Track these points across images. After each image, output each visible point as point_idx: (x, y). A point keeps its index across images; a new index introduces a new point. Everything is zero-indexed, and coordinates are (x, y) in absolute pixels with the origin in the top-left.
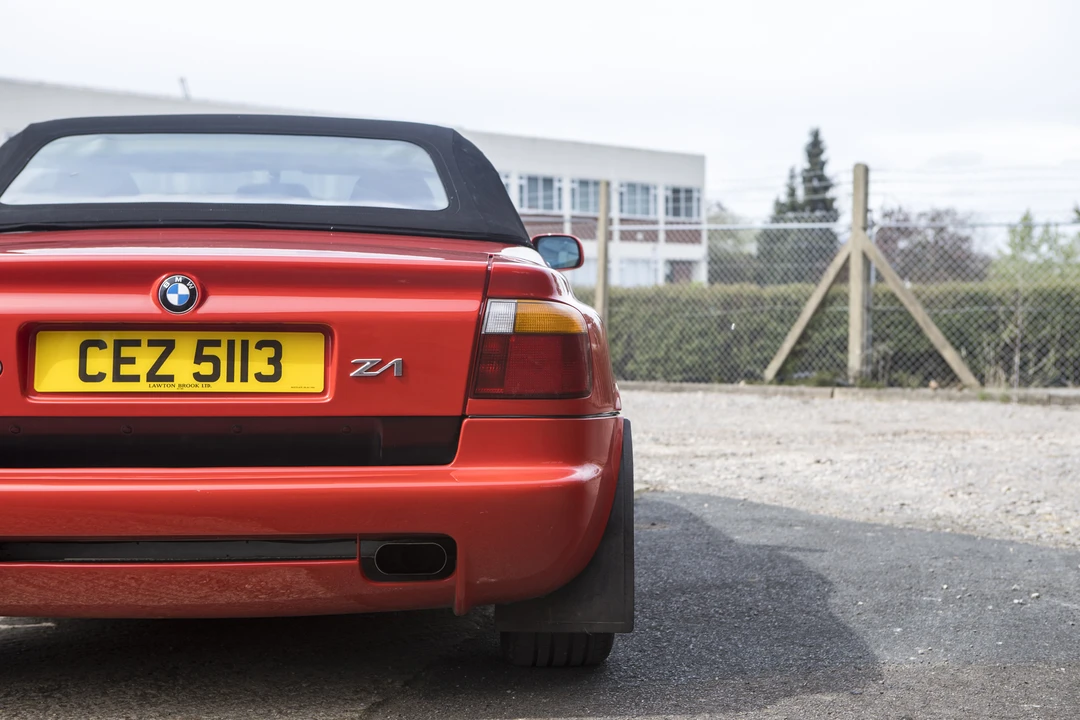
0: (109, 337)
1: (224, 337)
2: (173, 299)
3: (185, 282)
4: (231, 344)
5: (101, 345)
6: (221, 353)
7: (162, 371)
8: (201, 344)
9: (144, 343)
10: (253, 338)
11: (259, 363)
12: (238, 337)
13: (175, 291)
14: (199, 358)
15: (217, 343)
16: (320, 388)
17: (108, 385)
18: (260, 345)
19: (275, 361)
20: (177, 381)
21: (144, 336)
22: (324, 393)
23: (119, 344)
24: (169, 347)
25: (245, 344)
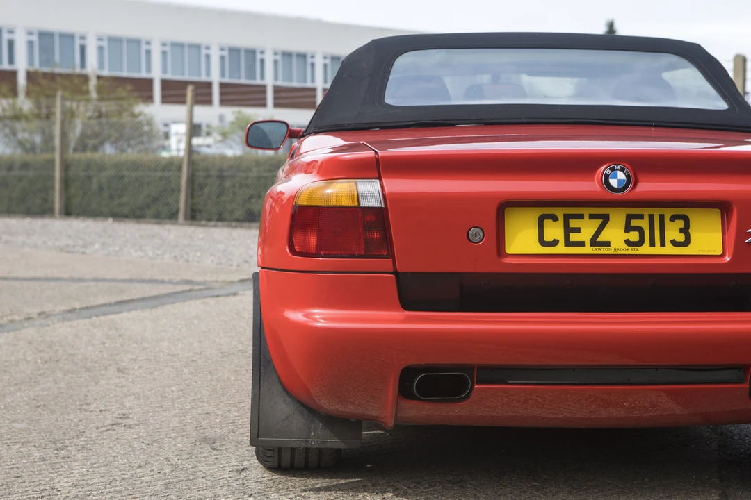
0: (560, 212)
1: (646, 212)
2: (614, 183)
3: (622, 170)
4: (651, 217)
5: (555, 218)
6: (644, 224)
7: (601, 238)
8: (629, 218)
9: (586, 217)
10: (668, 213)
11: (673, 232)
12: (656, 212)
13: (616, 177)
14: (628, 229)
15: (641, 217)
16: (720, 252)
17: (561, 249)
18: (673, 218)
19: (685, 231)
20: (613, 246)
21: (586, 211)
22: (723, 255)
23: (567, 218)
24: (605, 219)
25: (662, 217)
